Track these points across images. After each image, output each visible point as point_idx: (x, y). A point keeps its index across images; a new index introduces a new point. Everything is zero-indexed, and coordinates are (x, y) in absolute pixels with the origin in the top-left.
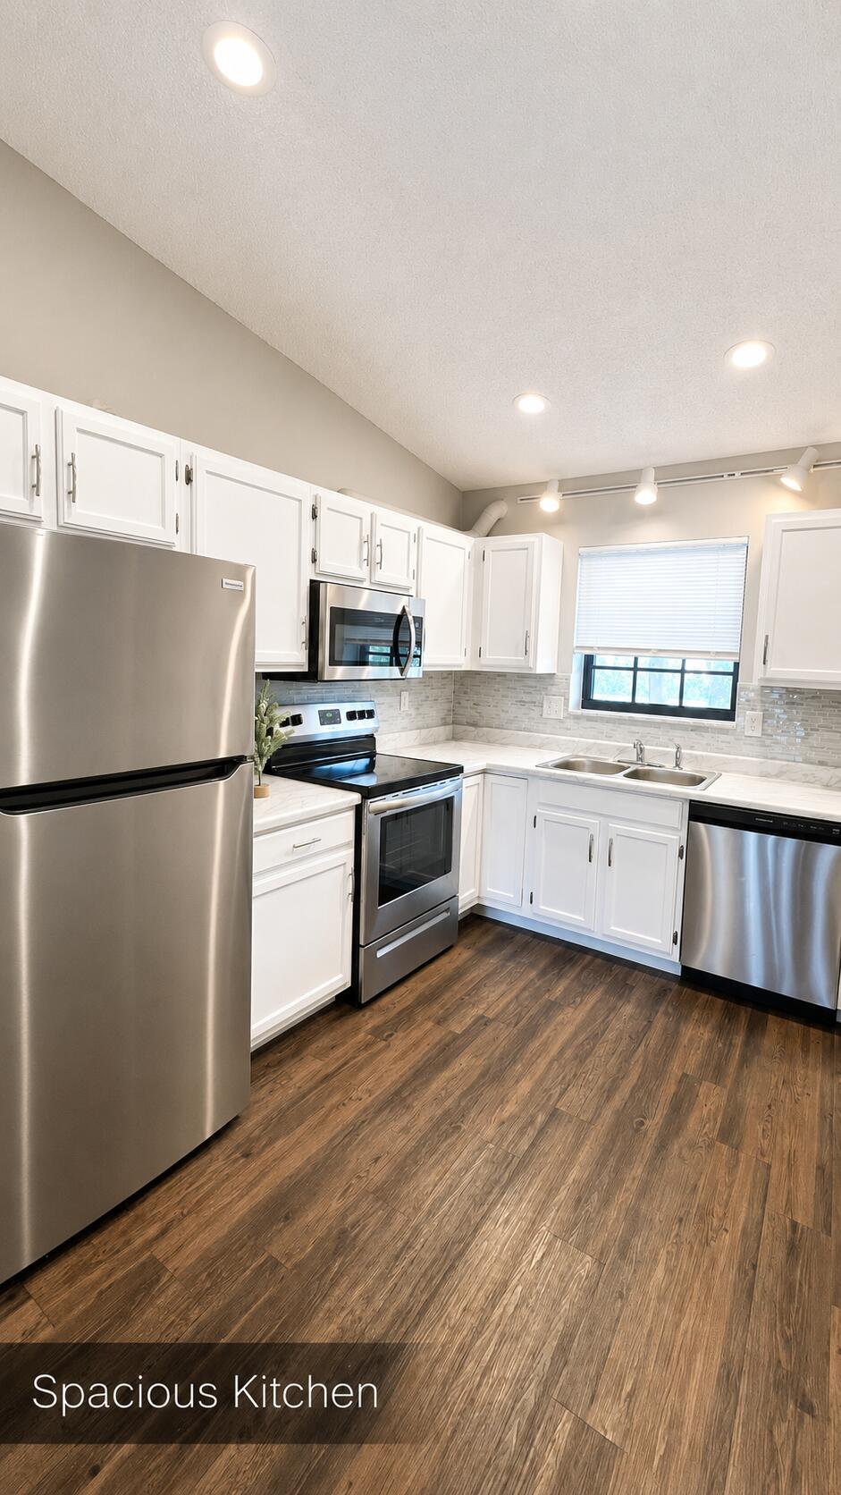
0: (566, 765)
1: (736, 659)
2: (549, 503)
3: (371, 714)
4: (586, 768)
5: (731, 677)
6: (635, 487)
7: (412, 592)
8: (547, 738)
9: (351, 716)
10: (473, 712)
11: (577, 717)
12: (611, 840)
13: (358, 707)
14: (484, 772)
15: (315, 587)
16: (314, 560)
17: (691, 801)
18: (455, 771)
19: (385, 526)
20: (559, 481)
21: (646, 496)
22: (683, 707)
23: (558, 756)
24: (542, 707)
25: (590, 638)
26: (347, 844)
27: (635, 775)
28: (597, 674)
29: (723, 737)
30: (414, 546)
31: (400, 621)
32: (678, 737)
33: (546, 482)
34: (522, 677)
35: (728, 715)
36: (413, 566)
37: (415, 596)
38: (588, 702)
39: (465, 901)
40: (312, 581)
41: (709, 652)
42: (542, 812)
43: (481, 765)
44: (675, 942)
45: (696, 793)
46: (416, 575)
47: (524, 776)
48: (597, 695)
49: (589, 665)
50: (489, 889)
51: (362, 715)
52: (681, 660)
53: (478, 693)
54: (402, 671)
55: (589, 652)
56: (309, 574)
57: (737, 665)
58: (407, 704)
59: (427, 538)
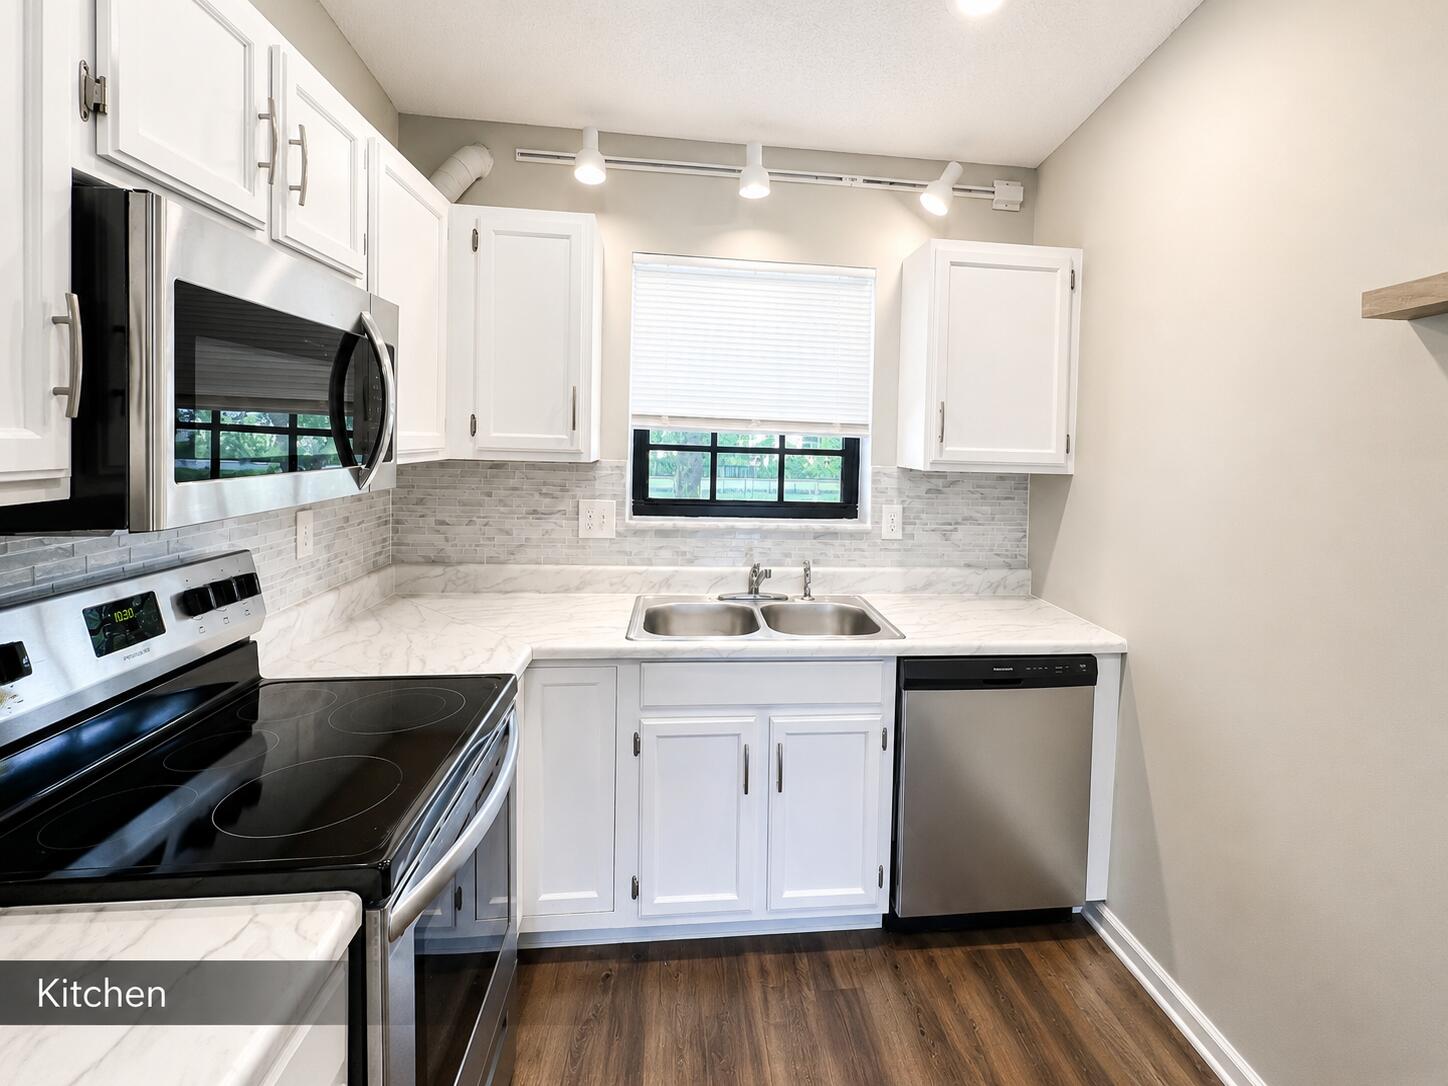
2: (590, 172)
3: (248, 588)
5: (838, 460)
6: (739, 171)
7: (362, 284)
8: (590, 572)
10: (438, 540)
11: (639, 532)
12: (781, 747)
21: (755, 188)
22: (784, 503)
24: (578, 519)
28: (656, 457)
29: (856, 543)
32: (794, 548)
38: (644, 504)
41: (830, 424)
44: (879, 883)
48: (657, 491)
49: (643, 444)
52: (777, 436)
54: (361, 478)
58: (311, 540)
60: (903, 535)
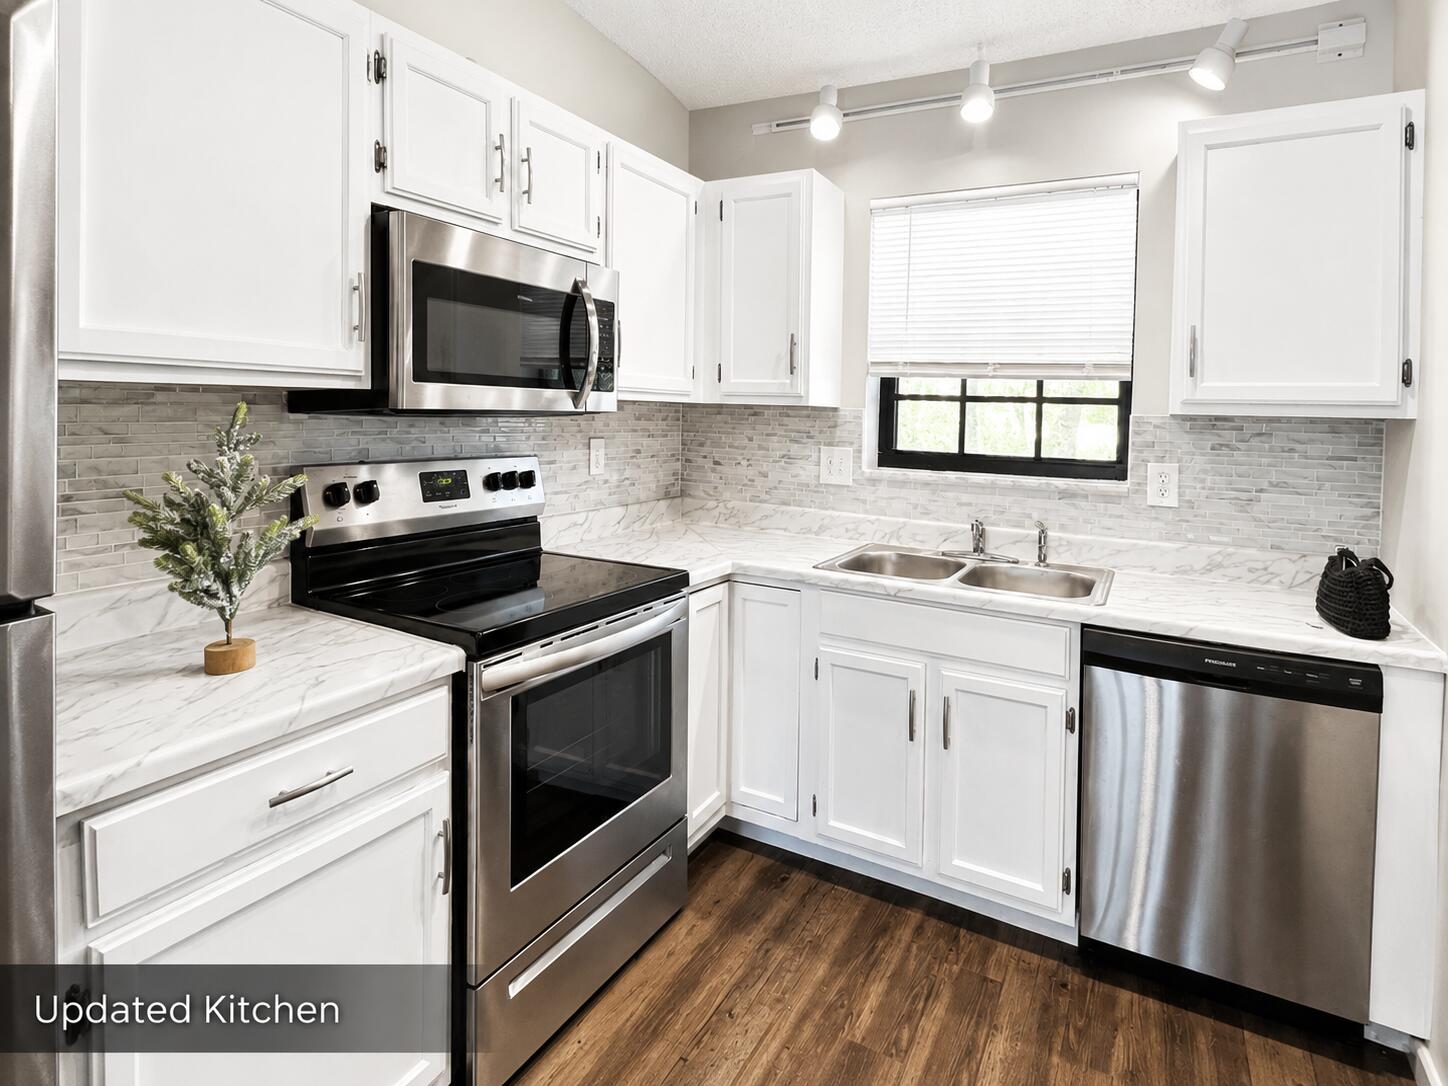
0: (860, 564)
1: (1126, 376)
2: (825, 127)
3: (527, 480)
4: (889, 567)
5: (1115, 408)
6: (959, 97)
7: (598, 258)
8: (829, 517)
9: (493, 483)
11: (873, 481)
12: (946, 701)
13: (502, 466)
14: (727, 579)
15: (380, 218)
16: (380, 166)
17: (1084, 626)
18: (673, 583)
19: (539, 127)
20: (839, 90)
21: (978, 110)
22: (1041, 459)
23: (846, 549)
24: (820, 465)
25: (889, 349)
26: (431, 766)
27: (976, 578)
28: (903, 407)
29: (1113, 509)
30: (597, 179)
31: (571, 305)
32: (1036, 508)
33: (817, 94)
34: (787, 411)
35: (1116, 470)
36: (597, 210)
37: (602, 264)
38: (890, 455)
39: (700, 819)
40: (377, 209)
41: (1081, 366)
42: (829, 650)
43: (724, 567)
44: (1066, 889)
45: (1088, 610)
46: (603, 227)
47: (794, 585)
48: (904, 443)
49: (889, 393)
50: (743, 789)
51: (510, 481)
52: (1035, 383)
53: (716, 444)
54: (576, 399)
55: (888, 372)
56: (370, 191)
57: (1127, 388)
58: (602, 462)
59: (623, 166)
60: (1179, 501)
